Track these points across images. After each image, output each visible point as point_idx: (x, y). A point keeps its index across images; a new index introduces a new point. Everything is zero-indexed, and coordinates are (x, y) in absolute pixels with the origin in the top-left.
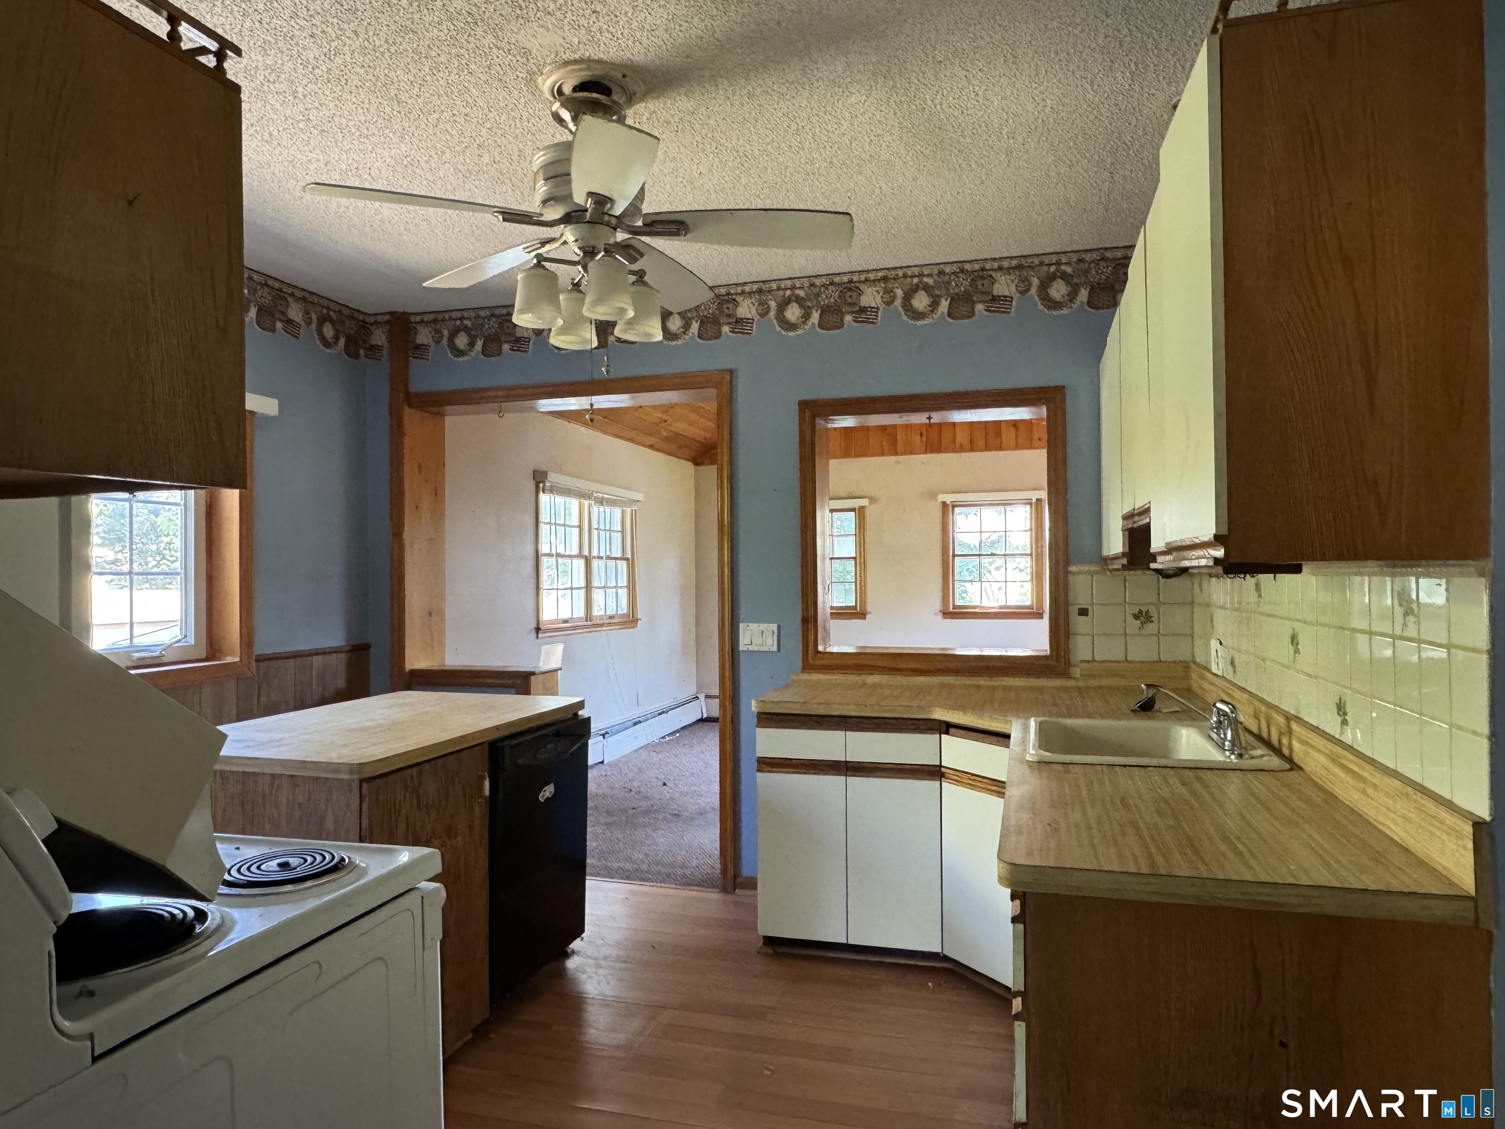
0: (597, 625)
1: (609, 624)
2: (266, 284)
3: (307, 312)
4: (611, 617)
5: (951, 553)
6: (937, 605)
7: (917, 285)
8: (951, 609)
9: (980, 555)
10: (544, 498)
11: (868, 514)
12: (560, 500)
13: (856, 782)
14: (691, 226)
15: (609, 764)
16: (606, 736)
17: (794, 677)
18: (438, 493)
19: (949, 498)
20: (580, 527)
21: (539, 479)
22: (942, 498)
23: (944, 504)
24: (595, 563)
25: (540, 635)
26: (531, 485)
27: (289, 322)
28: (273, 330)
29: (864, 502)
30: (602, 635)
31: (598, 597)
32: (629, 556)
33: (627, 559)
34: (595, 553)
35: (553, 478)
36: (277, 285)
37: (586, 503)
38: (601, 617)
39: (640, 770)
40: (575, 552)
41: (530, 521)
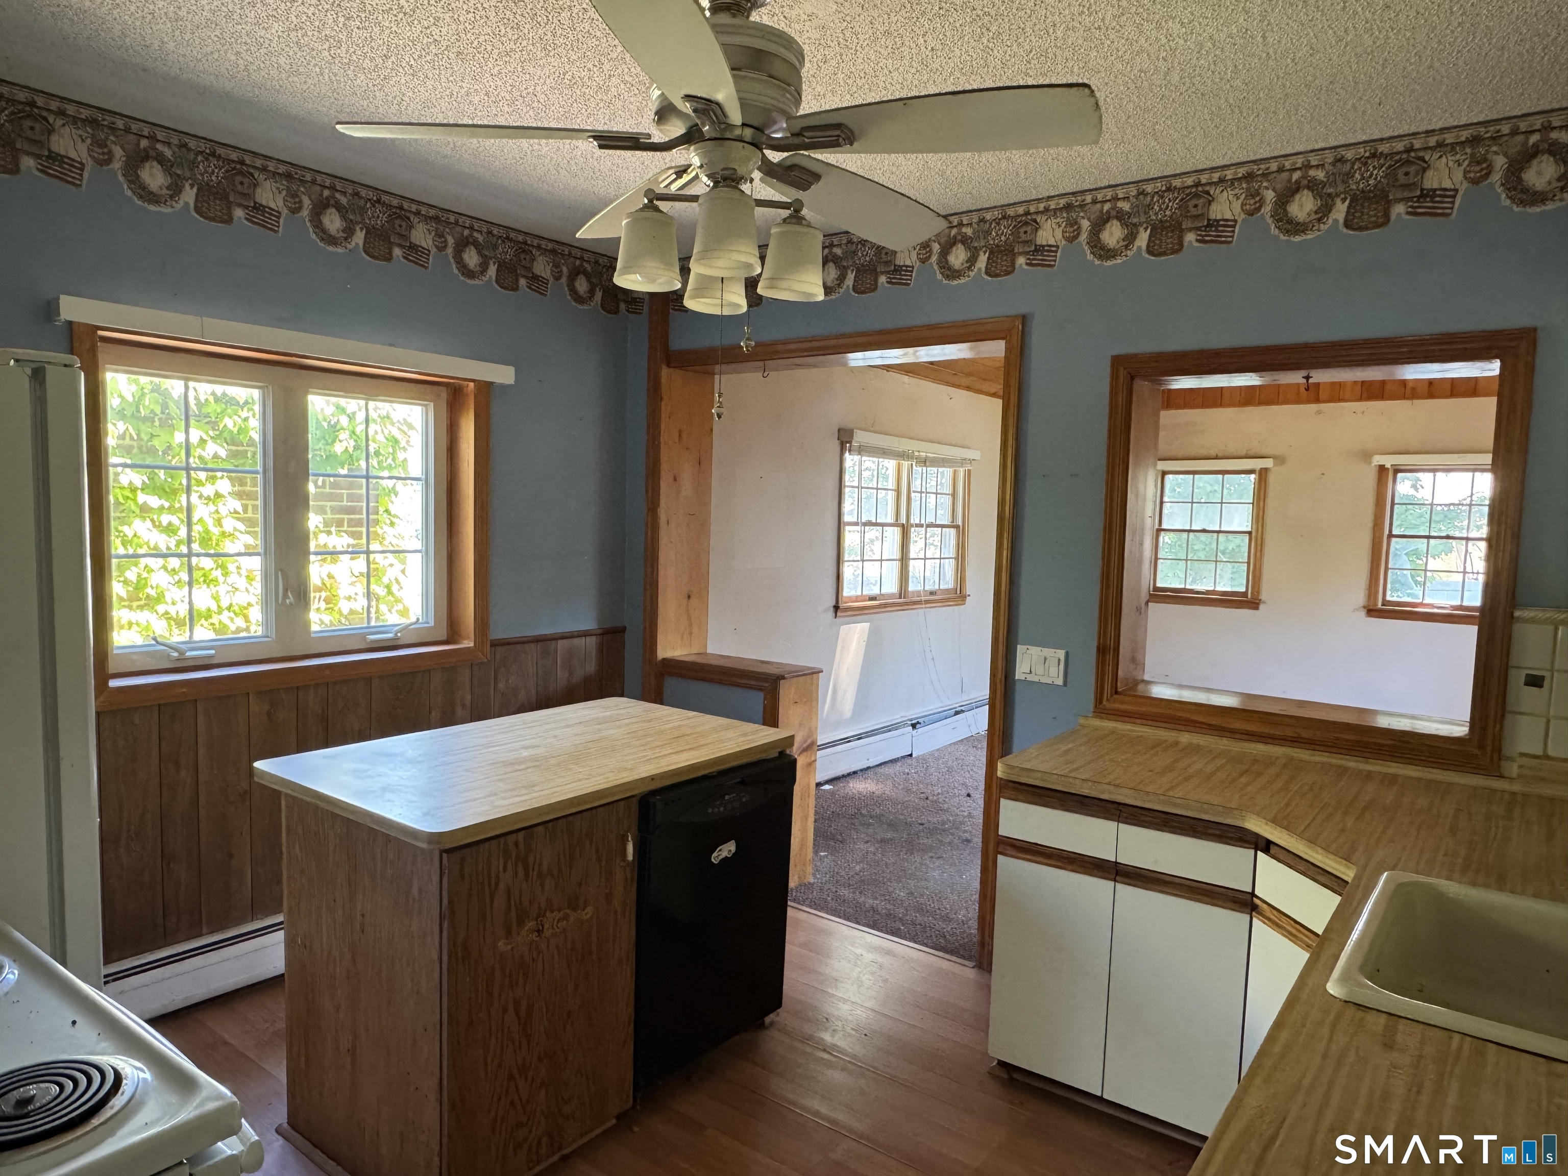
0: (915, 603)
1: (927, 602)
2: (508, 238)
3: (556, 266)
4: (932, 593)
5: (1387, 532)
6: (1360, 598)
7: (1298, 182)
8: (1380, 605)
9: (1428, 537)
10: (850, 460)
11: (1272, 478)
12: (869, 462)
13: (1128, 893)
14: (856, 133)
15: (917, 758)
16: (918, 726)
17: (1082, 721)
18: (702, 463)
19: (1388, 461)
20: (898, 491)
21: (845, 439)
22: (1378, 460)
23: (1382, 469)
24: (914, 533)
25: (839, 614)
26: (836, 444)
27: (535, 278)
28: (515, 288)
29: (1268, 463)
30: (918, 613)
31: (915, 567)
32: (960, 523)
33: (957, 527)
34: (914, 519)
35: (860, 437)
36: (521, 238)
37: (905, 464)
38: (918, 593)
39: (950, 770)
40: (890, 519)
41: (832, 484)
